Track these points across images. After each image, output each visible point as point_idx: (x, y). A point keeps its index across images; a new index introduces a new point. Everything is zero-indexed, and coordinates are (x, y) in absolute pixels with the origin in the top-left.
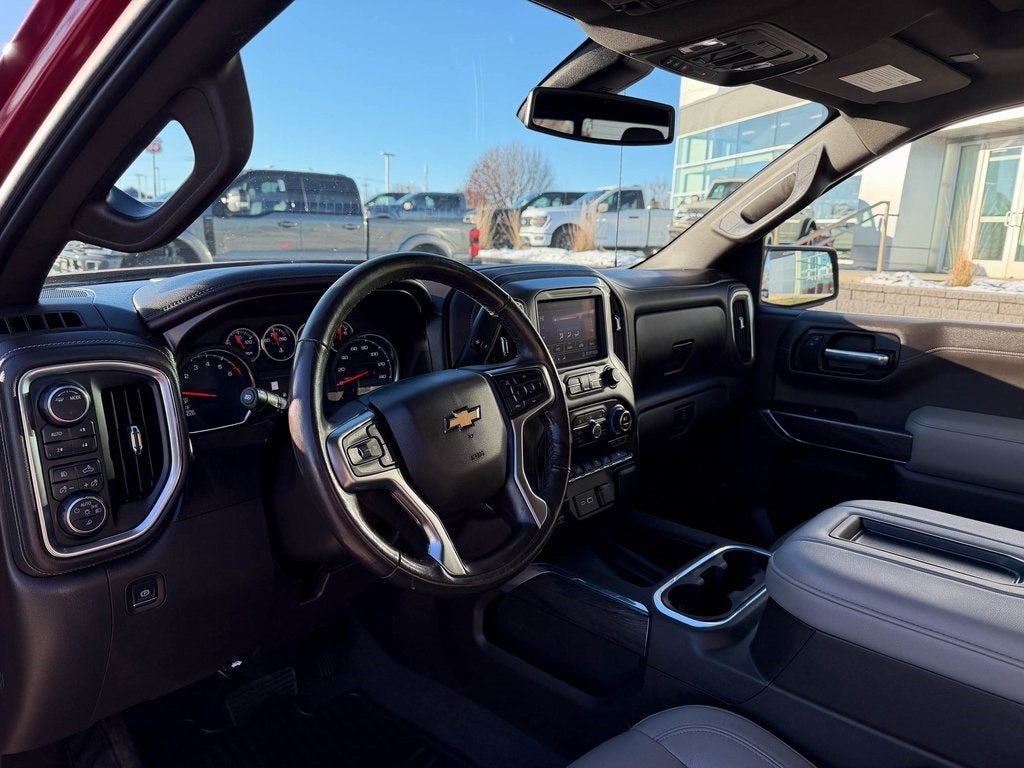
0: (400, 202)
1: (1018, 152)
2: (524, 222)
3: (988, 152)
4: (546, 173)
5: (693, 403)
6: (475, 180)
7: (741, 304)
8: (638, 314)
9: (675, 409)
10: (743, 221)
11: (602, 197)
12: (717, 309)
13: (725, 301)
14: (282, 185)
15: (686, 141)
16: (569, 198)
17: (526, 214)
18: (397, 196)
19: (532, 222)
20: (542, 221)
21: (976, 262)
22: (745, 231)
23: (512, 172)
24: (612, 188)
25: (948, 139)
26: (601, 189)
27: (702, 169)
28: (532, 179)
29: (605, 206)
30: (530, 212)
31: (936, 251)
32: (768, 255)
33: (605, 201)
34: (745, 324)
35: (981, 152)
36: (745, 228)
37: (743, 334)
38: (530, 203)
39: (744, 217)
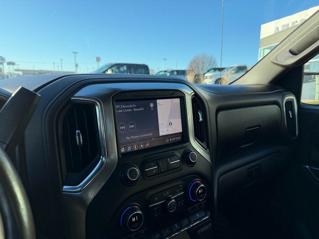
2: (205, 78)
4: (214, 62)
5: (260, 164)
6: (191, 66)
7: (289, 104)
8: (218, 110)
9: (248, 169)
10: (290, 54)
11: (233, 69)
12: (276, 107)
13: (280, 101)
14: (125, 68)
16: (221, 69)
17: (206, 75)
18: (165, 71)
19: (207, 78)
20: (211, 77)
22: (292, 60)
23: (203, 63)
24: (236, 65)
26: (232, 66)
28: (210, 64)
29: (233, 72)
30: (208, 75)
32: (305, 77)
33: (234, 70)
34: (292, 115)
36: (292, 58)
37: (291, 121)
38: (208, 71)
39: (291, 52)
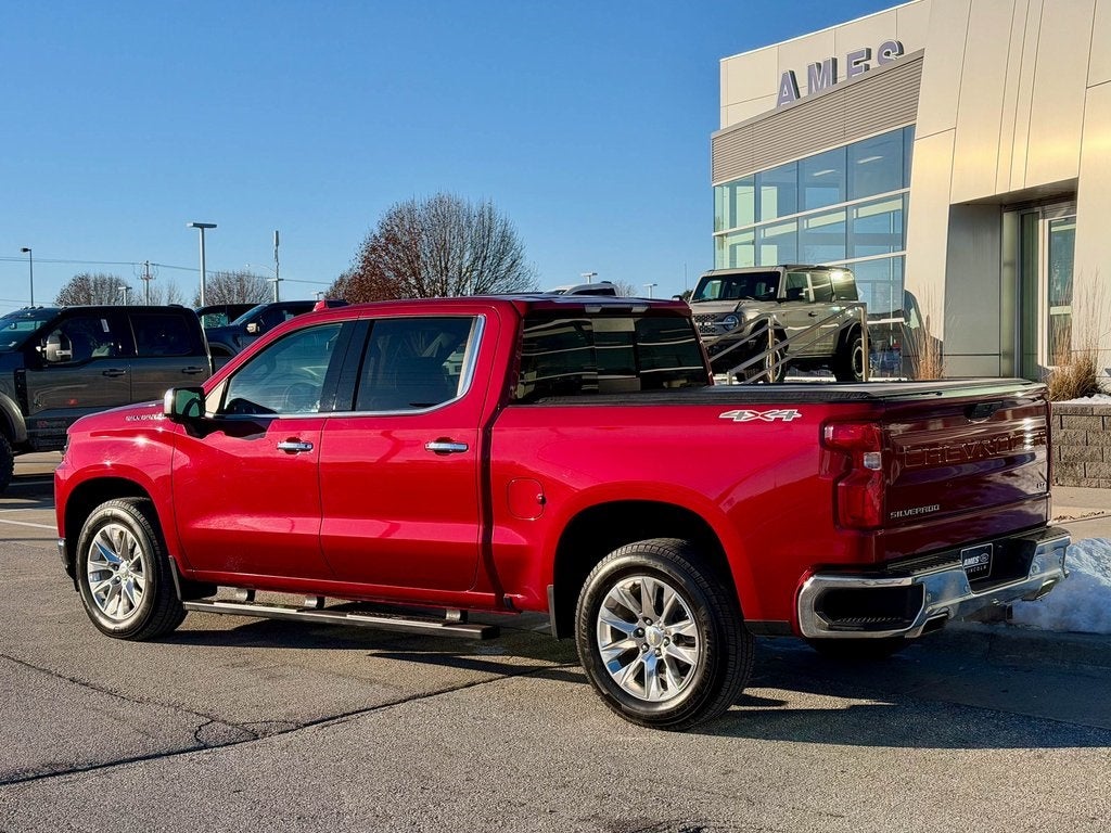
0: (238, 322)
1: (1073, 220)
3: (1047, 221)
15: (727, 190)
21: (1050, 368)
25: (1001, 205)
27: (750, 236)
31: (1009, 355)
35: (1041, 221)
